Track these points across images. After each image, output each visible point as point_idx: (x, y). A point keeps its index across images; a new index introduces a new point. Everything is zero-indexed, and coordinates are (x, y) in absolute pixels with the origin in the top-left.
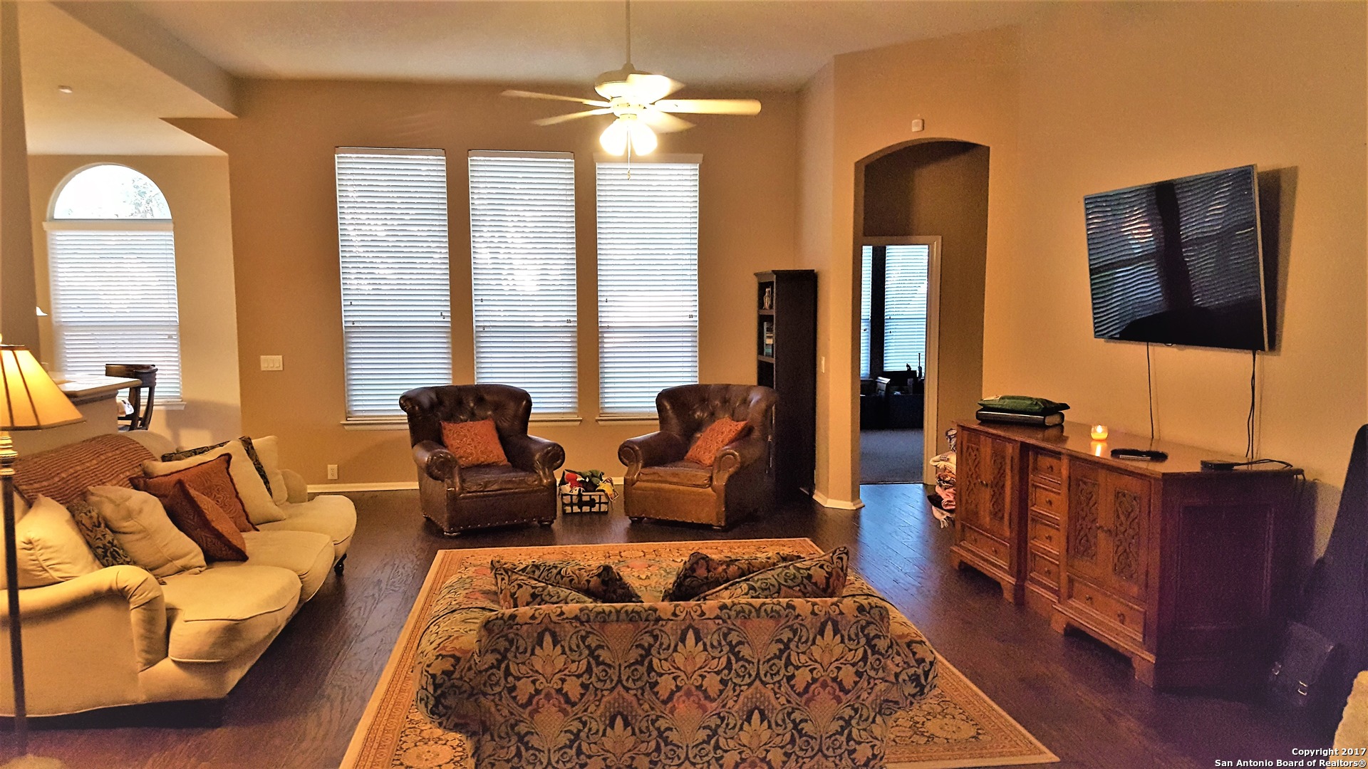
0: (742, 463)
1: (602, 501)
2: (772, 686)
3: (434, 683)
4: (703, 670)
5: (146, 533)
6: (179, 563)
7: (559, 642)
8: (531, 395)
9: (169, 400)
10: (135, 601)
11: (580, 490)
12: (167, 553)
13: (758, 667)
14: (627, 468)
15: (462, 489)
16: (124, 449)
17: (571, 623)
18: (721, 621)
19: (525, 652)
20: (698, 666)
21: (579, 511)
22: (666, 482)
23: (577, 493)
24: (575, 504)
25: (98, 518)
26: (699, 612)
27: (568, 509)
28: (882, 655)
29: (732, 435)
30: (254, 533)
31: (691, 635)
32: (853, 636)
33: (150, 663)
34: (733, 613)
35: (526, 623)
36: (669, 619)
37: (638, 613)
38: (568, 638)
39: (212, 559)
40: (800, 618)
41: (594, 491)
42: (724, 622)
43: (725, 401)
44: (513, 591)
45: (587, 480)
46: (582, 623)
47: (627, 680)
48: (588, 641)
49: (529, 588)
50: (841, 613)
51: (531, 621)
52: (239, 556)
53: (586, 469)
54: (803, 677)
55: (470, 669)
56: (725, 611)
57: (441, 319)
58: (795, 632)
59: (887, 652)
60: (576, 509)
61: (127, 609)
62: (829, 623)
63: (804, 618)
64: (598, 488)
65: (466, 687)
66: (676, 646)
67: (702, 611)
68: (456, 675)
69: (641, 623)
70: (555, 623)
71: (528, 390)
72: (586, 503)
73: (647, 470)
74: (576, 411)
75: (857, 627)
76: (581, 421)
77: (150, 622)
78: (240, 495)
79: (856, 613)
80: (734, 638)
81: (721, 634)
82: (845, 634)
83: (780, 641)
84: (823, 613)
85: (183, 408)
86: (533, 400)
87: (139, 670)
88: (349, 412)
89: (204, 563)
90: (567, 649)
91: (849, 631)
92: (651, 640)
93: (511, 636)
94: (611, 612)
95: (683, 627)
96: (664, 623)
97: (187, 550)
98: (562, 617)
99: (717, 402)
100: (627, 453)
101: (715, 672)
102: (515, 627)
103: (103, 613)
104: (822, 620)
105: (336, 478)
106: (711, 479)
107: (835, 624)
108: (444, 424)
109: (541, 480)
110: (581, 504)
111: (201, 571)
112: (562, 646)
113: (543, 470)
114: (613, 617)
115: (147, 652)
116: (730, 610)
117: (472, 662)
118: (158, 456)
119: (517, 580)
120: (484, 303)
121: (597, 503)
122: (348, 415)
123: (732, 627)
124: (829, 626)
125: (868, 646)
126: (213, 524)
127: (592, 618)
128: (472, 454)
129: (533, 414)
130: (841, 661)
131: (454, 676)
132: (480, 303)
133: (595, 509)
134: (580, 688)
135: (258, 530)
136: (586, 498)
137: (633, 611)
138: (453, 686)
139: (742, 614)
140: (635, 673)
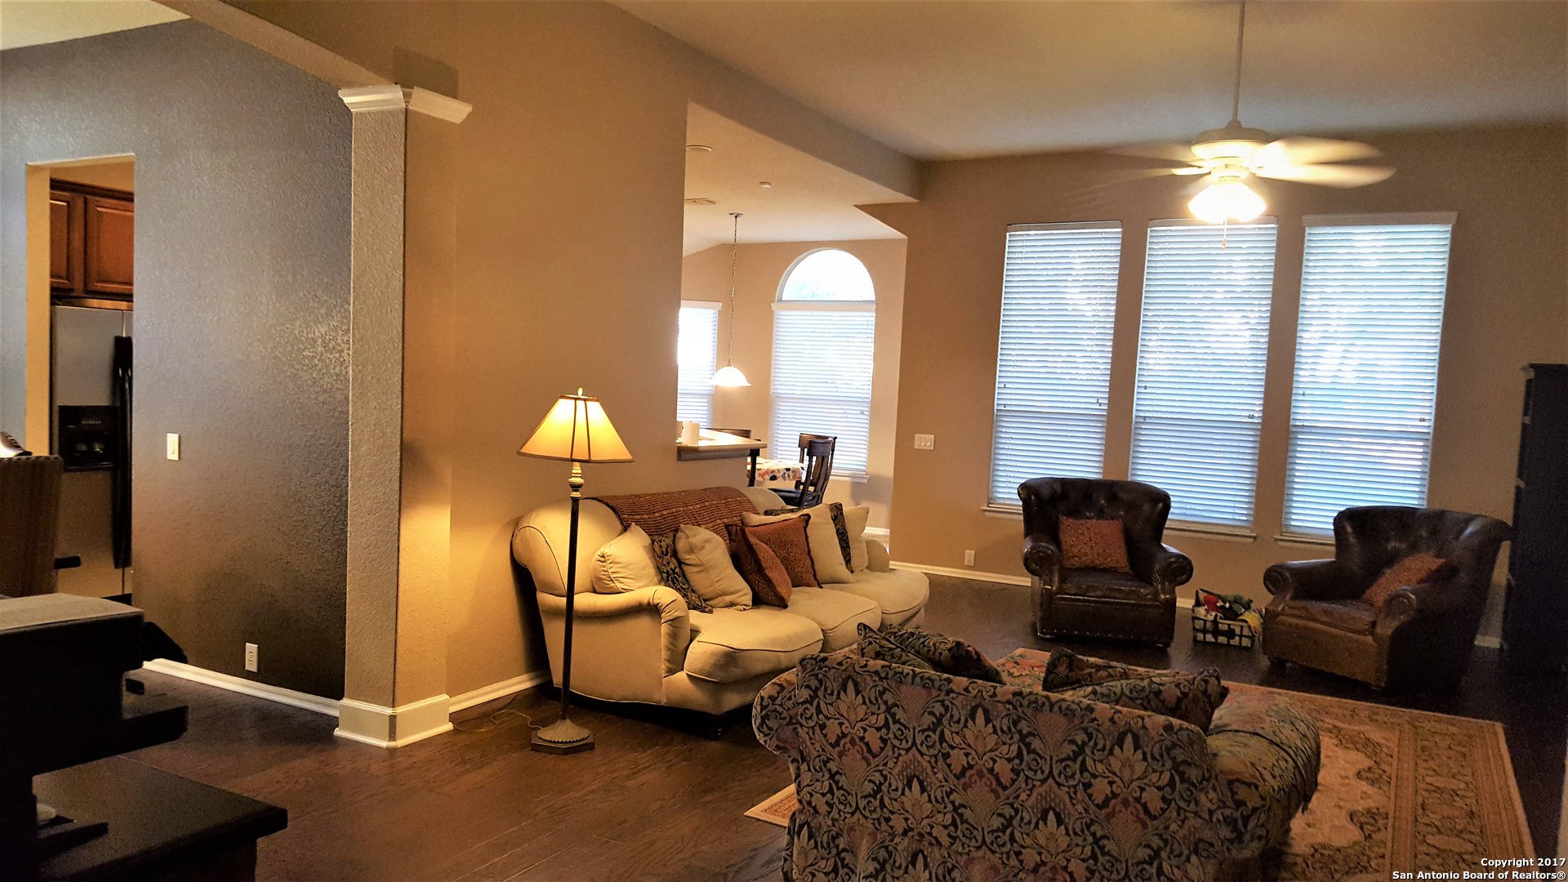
0: (1420, 611)
1: (1244, 633)
2: (1067, 789)
3: (761, 704)
4: (994, 753)
5: (703, 567)
6: (728, 598)
7: (860, 692)
8: (1172, 499)
9: (856, 472)
10: (665, 616)
11: (1216, 616)
12: (718, 587)
13: (1051, 765)
14: (1273, 596)
15: (1060, 591)
16: (730, 500)
17: (872, 676)
18: (1011, 707)
19: (832, 694)
20: (989, 748)
21: (1213, 640)
22: (1316, 620)
23: (1212, 618)
24: (1209, 632)
25: (667, 548)
26: (991, 693)
27: (1200, 636)
28: (1195, 787)
29: (1423, 574)
30: (817, 589)
31: (980, 715)
32: (1157, 756)
33: (671, 672)
34: (1025, 702)
35: (833, 668)
36: (960, 693)
37: (932, 681)
38: (868, 690)
39: (758, 602)
40: (1096, 722)
41: (1235, 620)
42: (1015, 708)
43: (1434, 532)
44: (864, 646)
45: (1227, 605)
46: (881, 679)
47: (921, 744)
48: (885, 697)
49: (877, 646)
50: (1144, 727)
51: (838, 667)
52: (782, 604)
53: (1228, 591)
54: (1101, 788)
55: (790, 699)
56: (1017, 698)
57: (1097, 407)
58: (1090, 737)
59: (1201, 783)
60: (1210, 638)
61: (660, 624)
62: (1129, 735)
63: (1100, 723)
64: (1241, 617)
65: (785, 714)
66: (966, 721)
67: (994, 693)
68: (778, 702)
69: (933, 691)
70: (858, 673)
71: (1170, 493)
72: (1223, 633)
73: (1298, 603)
74: (1251, 526)
75: (1161, 747)
76: (1255, 538)
77: (674, 636)
78: (812, 553)
79: (1162, 731)
80: (1024, 726)
81: (1011, 720)
82: (1148, 750)
83: (1073, 742)
84: (1123, 723)
85: (866, 481)
86: (1172, 505)
87: (664, 675)
88: (992, 498)
89: (751, 604)
90: (867, 700)
91: (1152, 748)
92: (942, 710)
93: (820, 676)
94: (908, 674)
95: (973, 704)
96: (955, 695)
97: (738, 588)
98: (865, 669)
99: (1424, 533)
100: (1275, 578)
101: (1006, 759)
102: (824, 669)
103: (643, 623)
104: (1121, 730)
105: (973, 565)
106: (1374, 624)
107: (1136, 738)
108: (1063, 519)
109: (1157, 593)
110: (1216, 632)
111: (745, 609)
112: (862, 696)
113: (1163, 584)
114: (909, 679)
115: (669, 661)
116: (1023, 698)
117: (793, 693)
118: (762, 511)
119: (871, 637)
120: (1148, 391)
121: (1238, 635)
122: (990, 501)
123: (1022, 715)
124: (1129, 738)
125: (1175, 771)
126: (766, 571)
127: (890, 676)
128: (1086, 555)
129: (1171, 520)
130: (1145, 781)
131: (776, 702)
132: (1143, 390)
133: (1235, 641)
134: (879, 741)
135: (822, 587)
136: (1223, 627)
137: (928, 678)
138: (775, 711)
139: (1034, 705)
140: (929, 739)
